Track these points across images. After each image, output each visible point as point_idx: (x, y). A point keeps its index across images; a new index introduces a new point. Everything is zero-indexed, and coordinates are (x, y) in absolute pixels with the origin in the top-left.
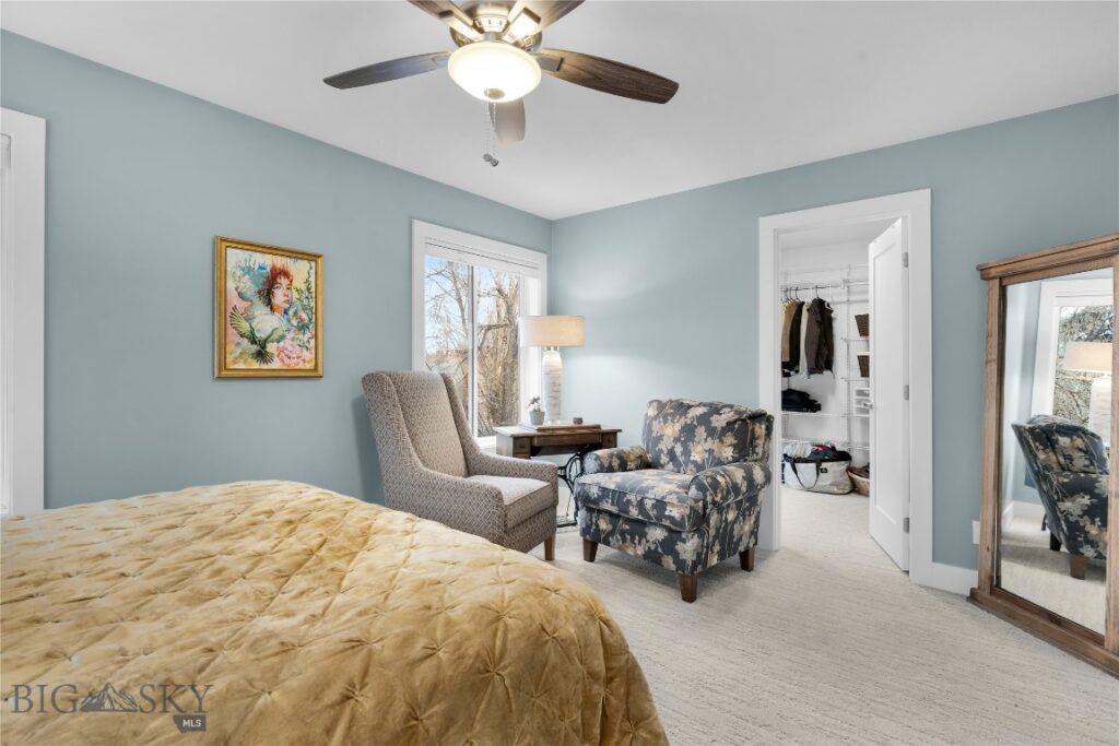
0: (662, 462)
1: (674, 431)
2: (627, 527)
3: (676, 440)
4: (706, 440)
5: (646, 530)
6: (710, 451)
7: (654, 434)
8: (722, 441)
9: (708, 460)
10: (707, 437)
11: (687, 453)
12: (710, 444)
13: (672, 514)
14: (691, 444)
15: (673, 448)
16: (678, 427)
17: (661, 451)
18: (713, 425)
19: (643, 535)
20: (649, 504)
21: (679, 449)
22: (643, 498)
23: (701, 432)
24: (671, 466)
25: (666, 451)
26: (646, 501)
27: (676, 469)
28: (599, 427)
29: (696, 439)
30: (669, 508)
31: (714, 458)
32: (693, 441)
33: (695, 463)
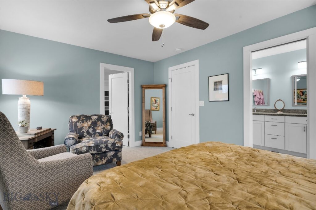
0: (84, 135)
1: (88, 124)
2: (99, 156)
3: (90, 127)
4: (101, 125)
5: (107, 154)
6: (104, 128)
7: (79, 127)
8: (107, 125)
9: (103, 131)
10: (102, 124)
11: (94, 130)
12: (103, 126)
13: (118, 145)
14: (96, 128)
15: (88, 130)
16: (89, 123)
17: (84, 132)
18: (103, 121)
19: (106, 156)
20: (109, 145)
21: (91, 130)
22: (107, 145)
23: (99, 123)
24: (88, 136)
25: (85, 132)
26: (108, 145)
27: (90, 136)
28: (50, 129)
29: (98, 126)
30: (117, 144)
31: (105, 130)
32: (97, 126)
33: (99, 133)
